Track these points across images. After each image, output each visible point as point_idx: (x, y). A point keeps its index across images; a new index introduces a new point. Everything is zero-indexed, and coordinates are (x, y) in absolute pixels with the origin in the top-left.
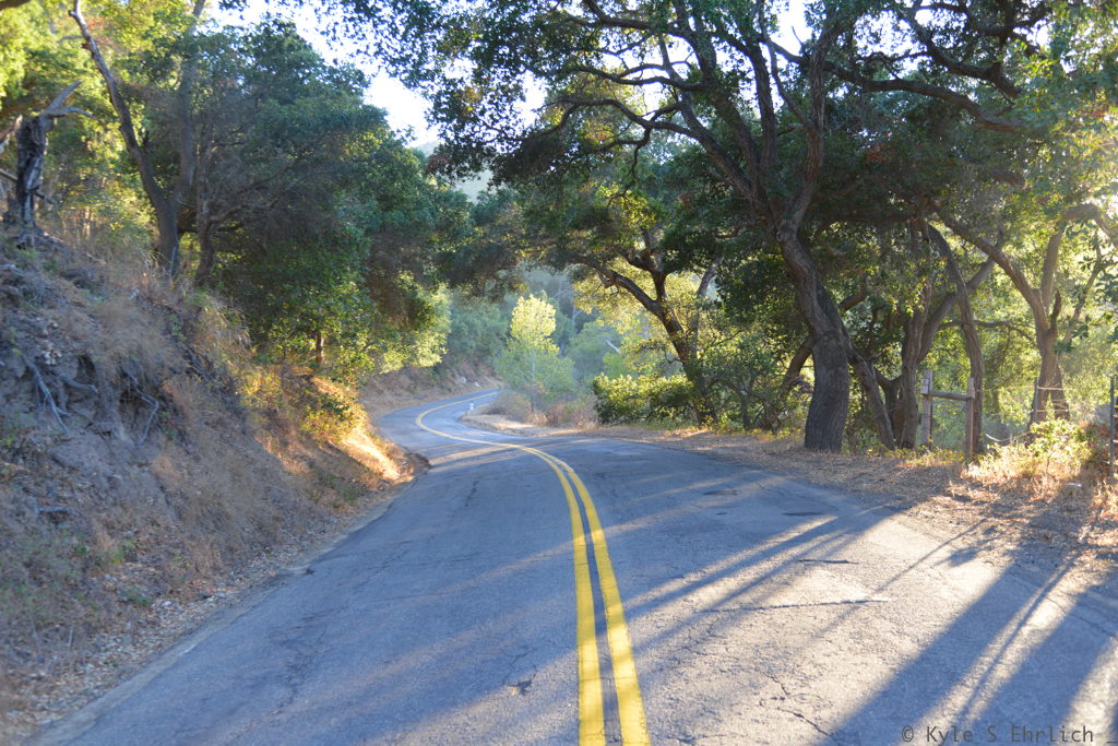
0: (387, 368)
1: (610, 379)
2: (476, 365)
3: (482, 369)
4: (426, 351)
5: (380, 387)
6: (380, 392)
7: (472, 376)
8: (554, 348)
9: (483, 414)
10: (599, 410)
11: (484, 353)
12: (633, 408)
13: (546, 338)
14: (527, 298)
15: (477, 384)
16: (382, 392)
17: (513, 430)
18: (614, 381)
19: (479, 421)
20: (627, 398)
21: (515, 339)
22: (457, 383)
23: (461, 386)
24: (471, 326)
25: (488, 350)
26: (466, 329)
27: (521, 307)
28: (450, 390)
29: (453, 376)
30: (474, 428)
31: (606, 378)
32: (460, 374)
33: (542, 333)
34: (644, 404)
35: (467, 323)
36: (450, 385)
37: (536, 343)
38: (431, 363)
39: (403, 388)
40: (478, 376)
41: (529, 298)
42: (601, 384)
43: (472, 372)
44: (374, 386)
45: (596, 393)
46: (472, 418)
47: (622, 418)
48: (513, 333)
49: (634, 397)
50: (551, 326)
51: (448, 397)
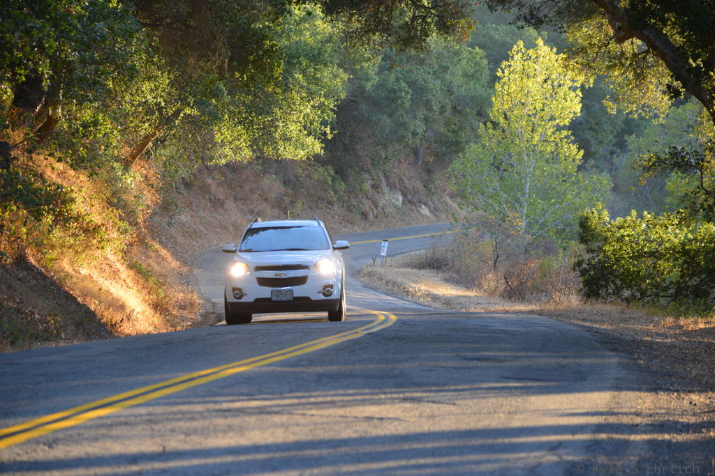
0: (225, 156)
1: (613, 217)
2: (429, 171)
3: (439, 179)
4: (294, 129)
5: (220, 193)
6: (218, 204)
7: (416, 192)
8: (573, 152)
9: (408, 265)
10: (584, 272)
11: (449, 147)
12: (650, 276)
13: (559, 128)
14: (531, 45)
15: (425, 210)
16: (222, 204)
17: (435, 298)
18: (619, 220)
19: (390, 277)
20: (639, 255)
21: (495, 125)
22: (382, 202)
23: (390, 210)
24: (419, 91)
25: (457, 143)
26: (407, 96)
27: (517, 61)
28: (364, 215)
29: (375, 187)
30: (375, 289)
31: (606, 214)
32: (392, 186)
33: (552, 118)
34: (670, 270)
35: (411, 84)
36: (367, 206)
37: (536, 138)
38: (302, 154)
39: (266, 200)
40: (430, 192)
41: (534, 46)
42: (594, 222)
43: (419, 185)
44: (205, 189)
45: (583, 240)
46: (382, 270)
47: (627, 293)
48: (495, 113)
49: (652, 254)
50: (573, 106)
51: (358, 229)
